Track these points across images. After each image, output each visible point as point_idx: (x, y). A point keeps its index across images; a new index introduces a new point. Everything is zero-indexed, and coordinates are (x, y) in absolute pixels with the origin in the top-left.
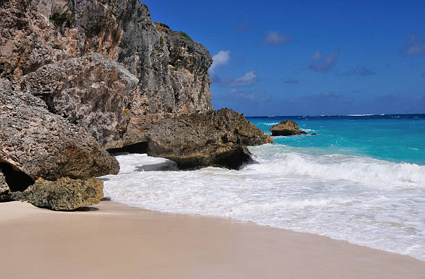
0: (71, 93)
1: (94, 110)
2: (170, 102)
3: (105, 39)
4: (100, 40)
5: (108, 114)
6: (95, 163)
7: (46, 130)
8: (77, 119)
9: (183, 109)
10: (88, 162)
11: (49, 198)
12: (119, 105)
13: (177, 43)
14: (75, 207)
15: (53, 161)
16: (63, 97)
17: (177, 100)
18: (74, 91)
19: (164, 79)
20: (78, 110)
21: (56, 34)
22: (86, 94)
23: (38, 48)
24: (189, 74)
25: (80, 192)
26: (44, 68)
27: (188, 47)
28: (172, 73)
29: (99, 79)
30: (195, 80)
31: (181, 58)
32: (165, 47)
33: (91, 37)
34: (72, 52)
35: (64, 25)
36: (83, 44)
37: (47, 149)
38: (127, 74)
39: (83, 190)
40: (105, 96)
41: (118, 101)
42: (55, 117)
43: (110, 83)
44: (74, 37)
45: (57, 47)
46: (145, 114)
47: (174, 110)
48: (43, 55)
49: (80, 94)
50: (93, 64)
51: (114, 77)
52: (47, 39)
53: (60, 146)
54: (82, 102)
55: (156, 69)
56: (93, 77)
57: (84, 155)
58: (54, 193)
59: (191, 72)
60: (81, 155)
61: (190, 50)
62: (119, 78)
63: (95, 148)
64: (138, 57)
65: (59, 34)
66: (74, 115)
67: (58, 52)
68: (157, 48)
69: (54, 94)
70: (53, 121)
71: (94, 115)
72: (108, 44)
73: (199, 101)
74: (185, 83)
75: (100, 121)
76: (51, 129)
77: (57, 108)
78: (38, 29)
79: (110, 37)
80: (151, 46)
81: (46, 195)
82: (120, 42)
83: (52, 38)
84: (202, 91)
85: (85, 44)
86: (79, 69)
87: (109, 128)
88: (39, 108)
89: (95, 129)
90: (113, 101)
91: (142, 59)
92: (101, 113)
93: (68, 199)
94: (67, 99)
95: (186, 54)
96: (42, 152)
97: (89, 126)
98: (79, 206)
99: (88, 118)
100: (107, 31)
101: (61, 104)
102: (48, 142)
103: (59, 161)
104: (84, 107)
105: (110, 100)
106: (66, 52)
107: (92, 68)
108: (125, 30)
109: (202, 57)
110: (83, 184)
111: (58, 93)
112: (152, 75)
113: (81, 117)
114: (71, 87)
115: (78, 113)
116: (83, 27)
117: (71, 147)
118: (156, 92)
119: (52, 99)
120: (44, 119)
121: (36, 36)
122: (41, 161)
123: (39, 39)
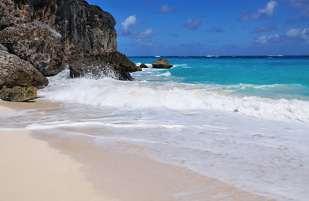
0: (23, 43)
1: (37, 52)
2: (88, 48)
3: (46, 11)
4: (43, 12)
5: (45, 54)
6: (34, 80)
7: (7, 62)
8: (27, 57)
9: (96, 52)
10: (30, 79)
11: (9, 96)
12: (51, 50)
13: (93, 13)
14: (23, 100)
15: (11, 78)
16: (19, 45)
17: (92, 47)
18: (25, 41)
19: (84, 34)
20: (28, 52)
21: (16, 8)
22: (31, 43)
23: (5, 16)
24: (100, 31)
25: (25, 93)
26: (7, 29)
27: (99, 15)
28: (89, 30)
29: (39, 35)
30: (105, 34)
31: (95, 21)
32: (84, 15)
33: (38, 10)
34: (26, 19)
35: (20, 3)
36: (32, 14)
37: (7, 72)
38: (55, 33)
39: (26, 92)
40: (43, 44)
41: (50, 47)
42: (12, 55)
43: (45, 38)
44: (27, 10)
45: (17, 16)
46: (72, 54)
47: (90, 52)
48: (9, 20)
49: (28, 43)
50: (35, 27)
51: (47, 34)
52: (10, 11)
53: (14, 70)
54: (30, 48)
55: (79, 28)
56: (35, 34)
57: (28, 75)
58: (12, 93)
59: (101, 29)
60: (26, 75)
61: (100, 17)
62: (50, 35)
63: (34, 72)
64: (67, 21)
65: (18, 8)
66: (25, 55)
67: (18, 19)
68: (79, 16)
69: (13, 43)
70: (11, 58)
71: (37, 55)
72: (48, 14)
73: (108, 47)
74: (97, 37)
75: (41, 58)
76: (10, 62)
77: (15, 51)
78: (4, 5)
79: (49, 10)
80: (75, 15)
81: (8, 94)
82: (56, 12)
83: (14, 11)
84: (110, 41)
85: (34, 13)
86: (27, 29)
87: (46, 62)
88: (3, 51)
89: (38, 63)
90: (47, 47)
91: (70, 22)
92: (41, 54)
93: (19, 96)
94: (21, 46)
95: (98, 19)
96: (5, 73)
97: (34, 61)
98: (25, 99)
99: (34, 57)
100: (47, 6)
101: (18, 49)
102: (8, 68)
103: (14, 78)
104: (31, 50)
105: (46, 47)
106: (22, 19)
107: (34, 29)
108: (58, 5)
109: (109, 21)
110: (26, 89)
111: (15, 43)
112: (76, 31)
113: (29, 56)
114: (23, 40)
115: (28, 54)
116: (32, 4)
117: (21, 71)
118: (79, 42)
119: (12, 46)
120: (6, 56)
121: (4, 9)
122: (5, 78)
123: (5, 11)
